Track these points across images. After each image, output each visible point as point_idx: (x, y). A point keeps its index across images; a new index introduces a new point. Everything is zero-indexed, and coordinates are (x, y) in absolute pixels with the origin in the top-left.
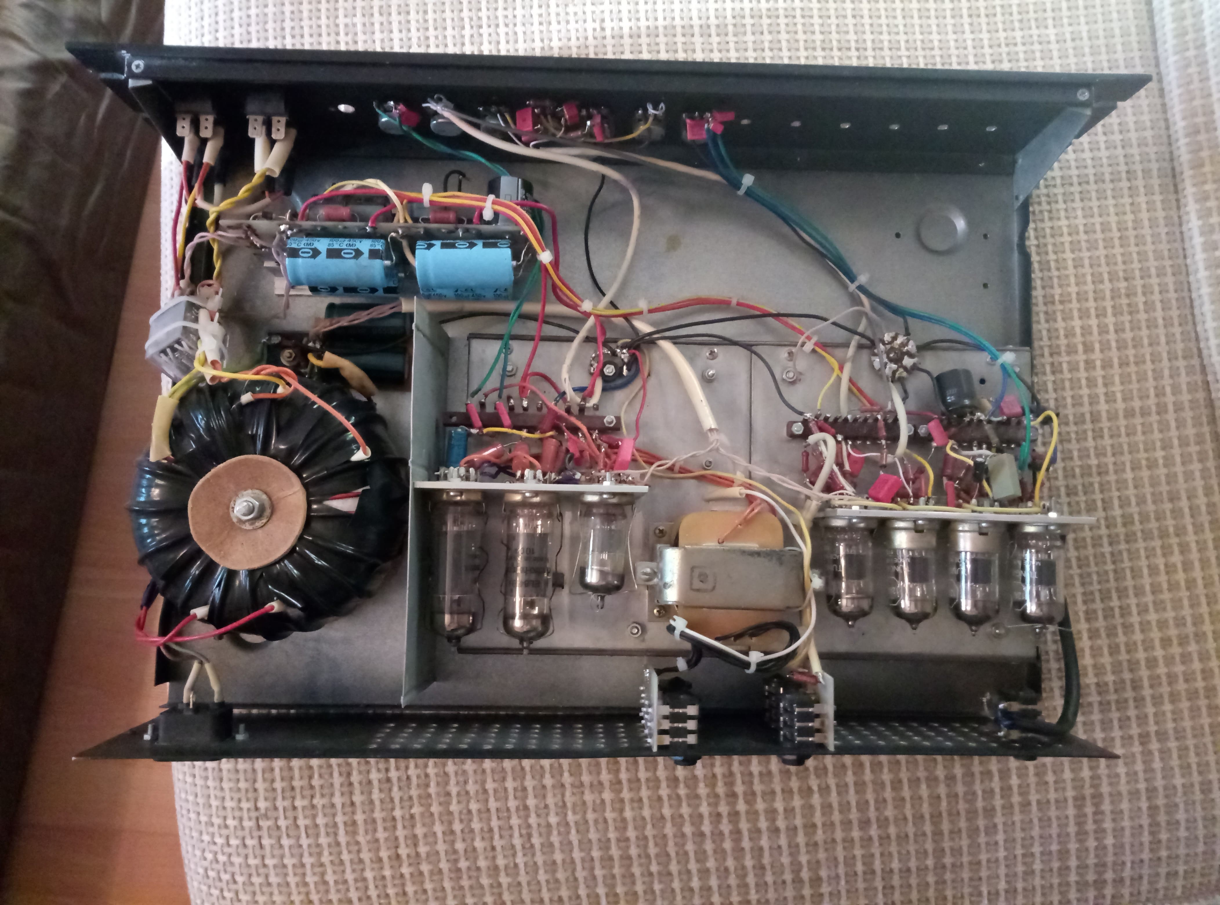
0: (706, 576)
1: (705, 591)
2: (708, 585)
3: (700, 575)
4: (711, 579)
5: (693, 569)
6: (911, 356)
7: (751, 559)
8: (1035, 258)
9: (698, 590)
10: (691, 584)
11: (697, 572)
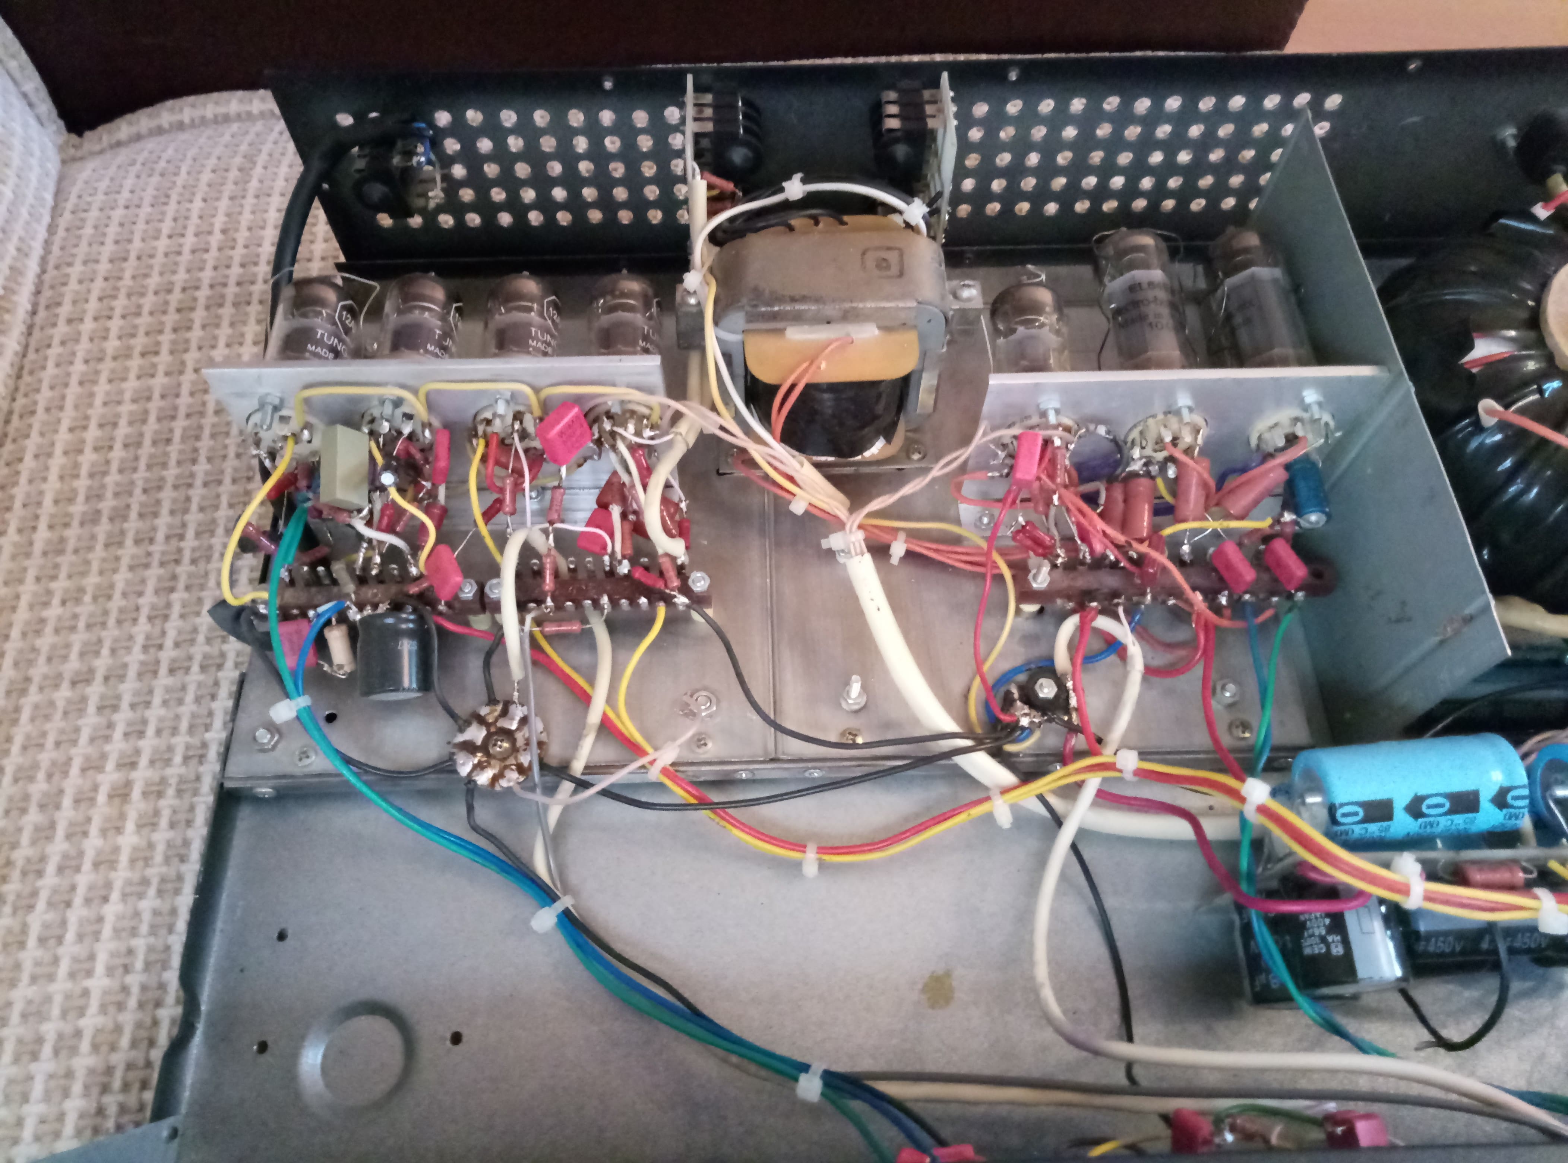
0: (878, 267)
1: (878, 248)
2: (871, 258)
3: (888, 267)
4: (870, 262)
5: (901, 274)
6: (469, 747)
7: (805, 292)
8: (172, 977)
9: (889, 249)
10: (901, 255)
11: (895, 270)
